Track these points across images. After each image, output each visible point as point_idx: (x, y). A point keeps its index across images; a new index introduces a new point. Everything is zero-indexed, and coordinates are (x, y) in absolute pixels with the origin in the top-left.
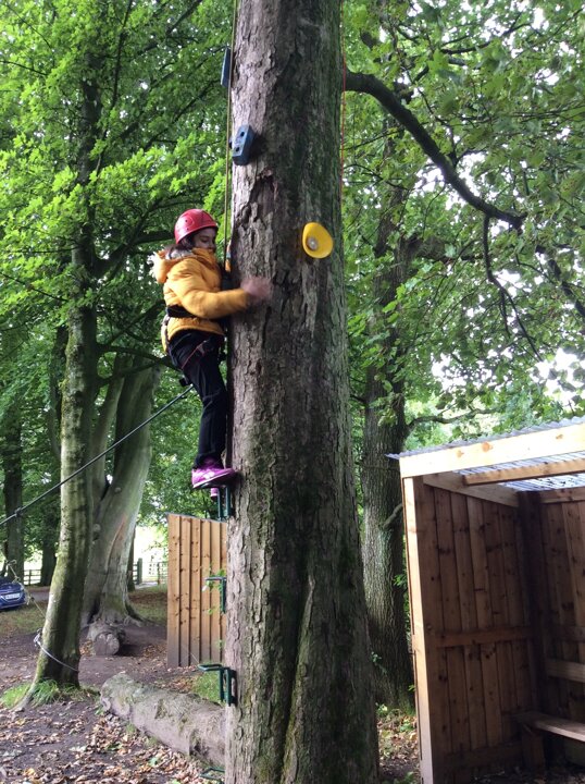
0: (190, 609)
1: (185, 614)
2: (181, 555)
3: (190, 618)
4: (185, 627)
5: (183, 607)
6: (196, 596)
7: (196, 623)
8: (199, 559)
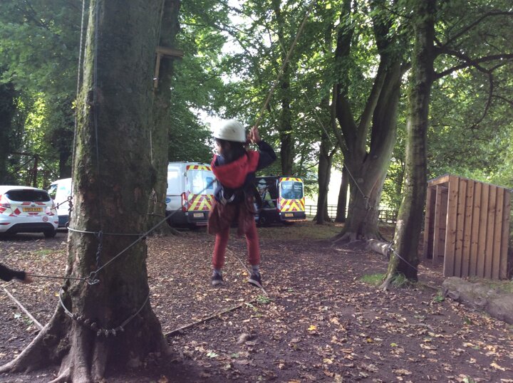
0: (463, 240)
1: (459, 244)
2: (458, 204)
3: (463, 246)
4: (459, 252)
5: (458, 239)
6: (468, 233)
7: (466, 251)
8: (471, 208)
